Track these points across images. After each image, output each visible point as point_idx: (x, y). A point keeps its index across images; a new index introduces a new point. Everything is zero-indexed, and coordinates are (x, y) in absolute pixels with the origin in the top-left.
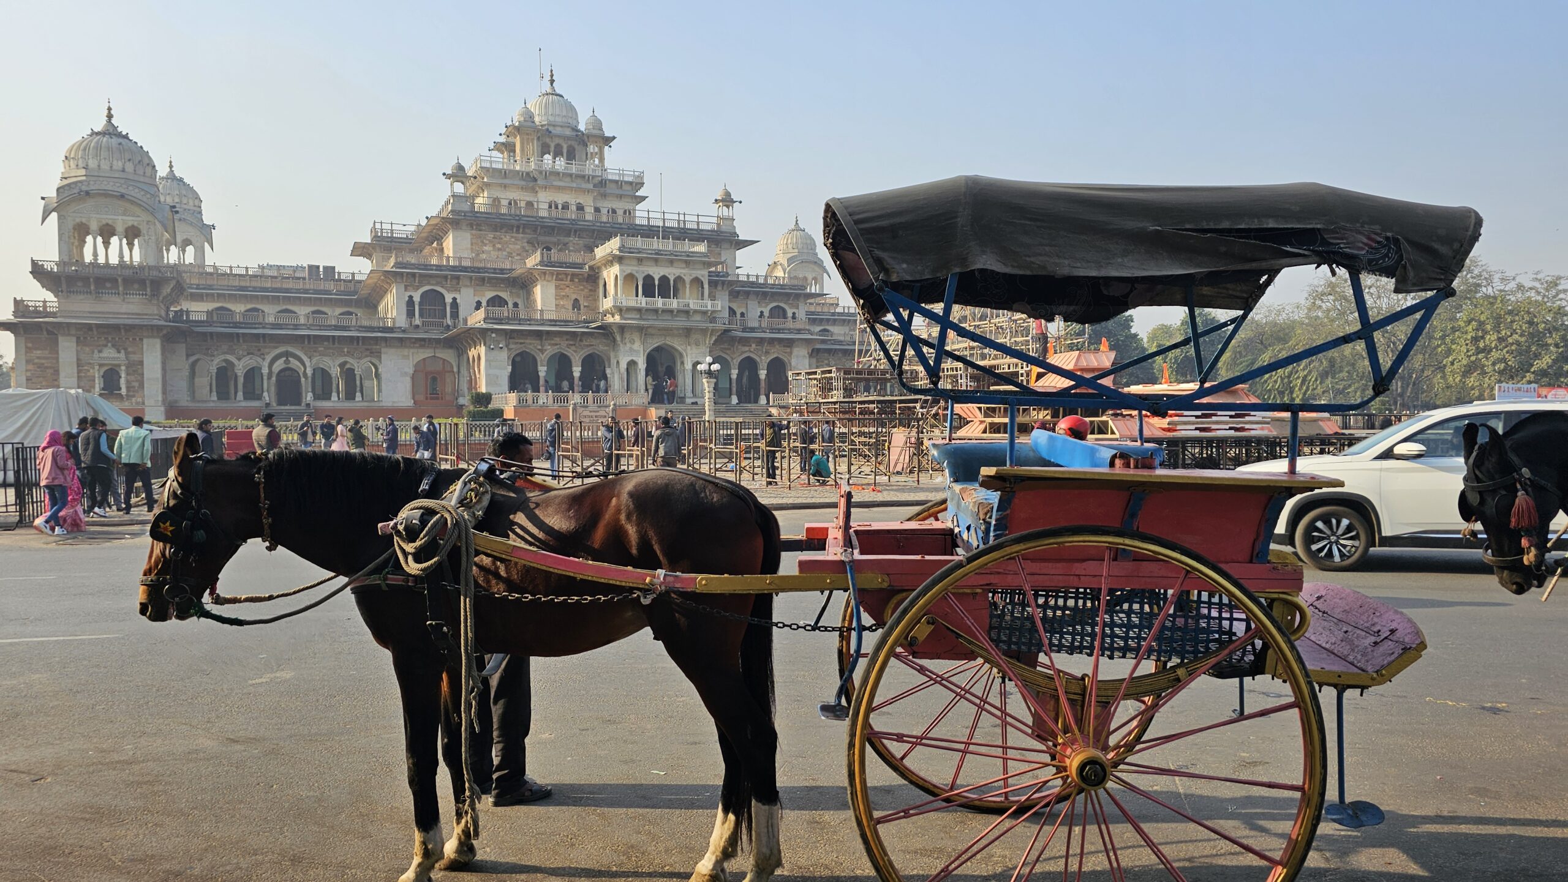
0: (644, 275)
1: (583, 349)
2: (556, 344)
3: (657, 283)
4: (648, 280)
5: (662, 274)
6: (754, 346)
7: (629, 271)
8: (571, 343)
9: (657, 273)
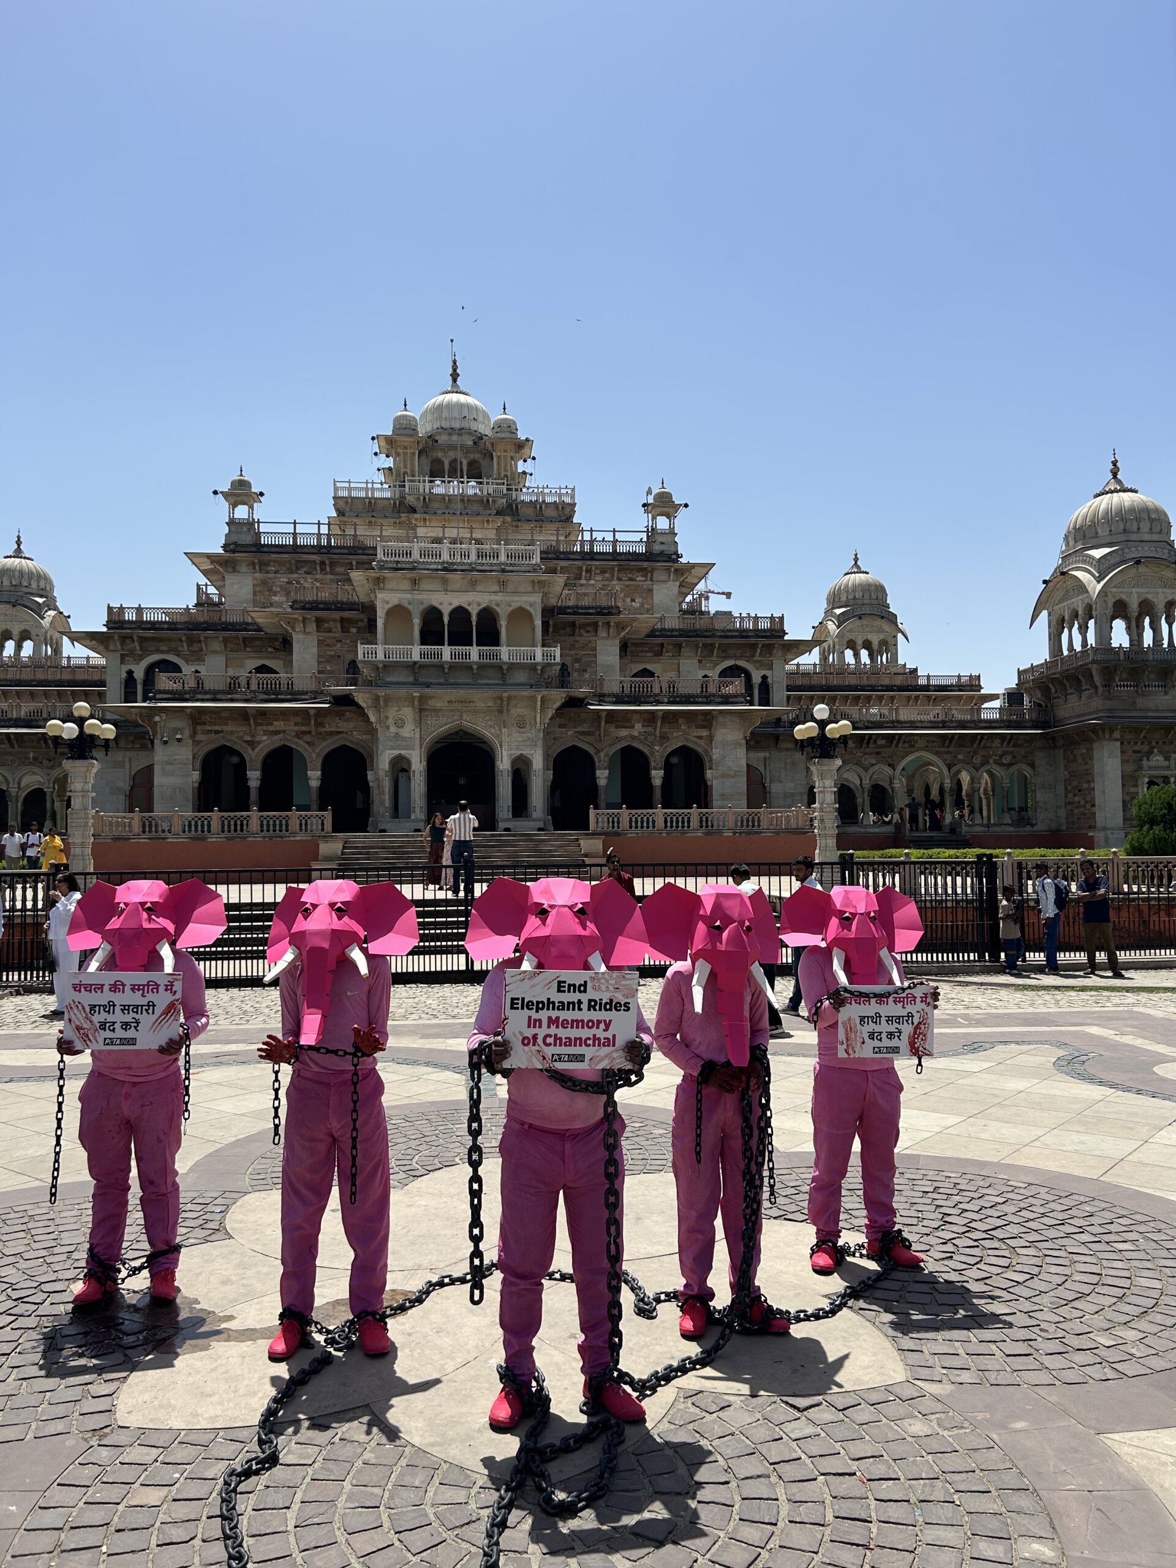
0: (422, 607)
1: (324, 739)
2: (277, 732)
3: (446, 620)
4: (432, 615)
5: (456, 604)
6: (638, 726)
7: (396, 602)
8: (304, 728)
9: (446, 603)
